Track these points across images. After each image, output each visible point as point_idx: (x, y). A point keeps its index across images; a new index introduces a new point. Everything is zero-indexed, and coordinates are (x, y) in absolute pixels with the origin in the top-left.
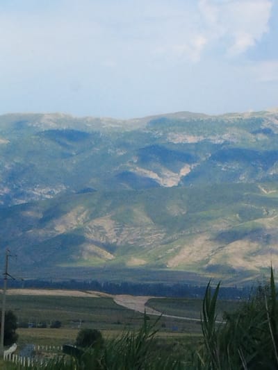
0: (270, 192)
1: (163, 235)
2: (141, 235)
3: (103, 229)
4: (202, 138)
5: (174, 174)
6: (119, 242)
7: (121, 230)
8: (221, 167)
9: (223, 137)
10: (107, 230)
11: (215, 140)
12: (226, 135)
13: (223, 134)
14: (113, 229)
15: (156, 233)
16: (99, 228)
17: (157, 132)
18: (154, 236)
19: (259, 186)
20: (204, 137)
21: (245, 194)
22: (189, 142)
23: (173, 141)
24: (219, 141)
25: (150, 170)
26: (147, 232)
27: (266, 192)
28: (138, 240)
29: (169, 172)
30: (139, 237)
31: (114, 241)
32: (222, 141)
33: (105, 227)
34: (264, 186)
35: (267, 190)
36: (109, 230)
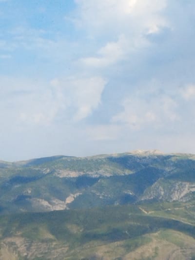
0: (150, 212)
1: (67, 249)
2: (49, 249)
3: (15, 244)
4: (82, 173)
5: (61, 202)
6: (29, 255)
7: (30, 246)
8: (99, 196)
9: (98, 172)
10: (19, 245)
11: (92, 175)
12: (100, 171)
13: (99, 170)
14: (24, 245)
15: (61, 247)
16: (12, 244)
17: (45, 169)
18: (59, 250)
19: (140, 208)
20: (84, 172)
21: (130, 214)
22: (72, 177)
23: (58, 176)
24: (96, 176)
25: (42, 199)
26: (53, 246)
27: (146, 213)
28: (46, 253)
29: (57, 200)
30: (47, 251)
31: (25, 254)
32: (98, 176)
33: (17, 243)
34: (143, 208)
35: (147, 211)
36: (21, 246)
